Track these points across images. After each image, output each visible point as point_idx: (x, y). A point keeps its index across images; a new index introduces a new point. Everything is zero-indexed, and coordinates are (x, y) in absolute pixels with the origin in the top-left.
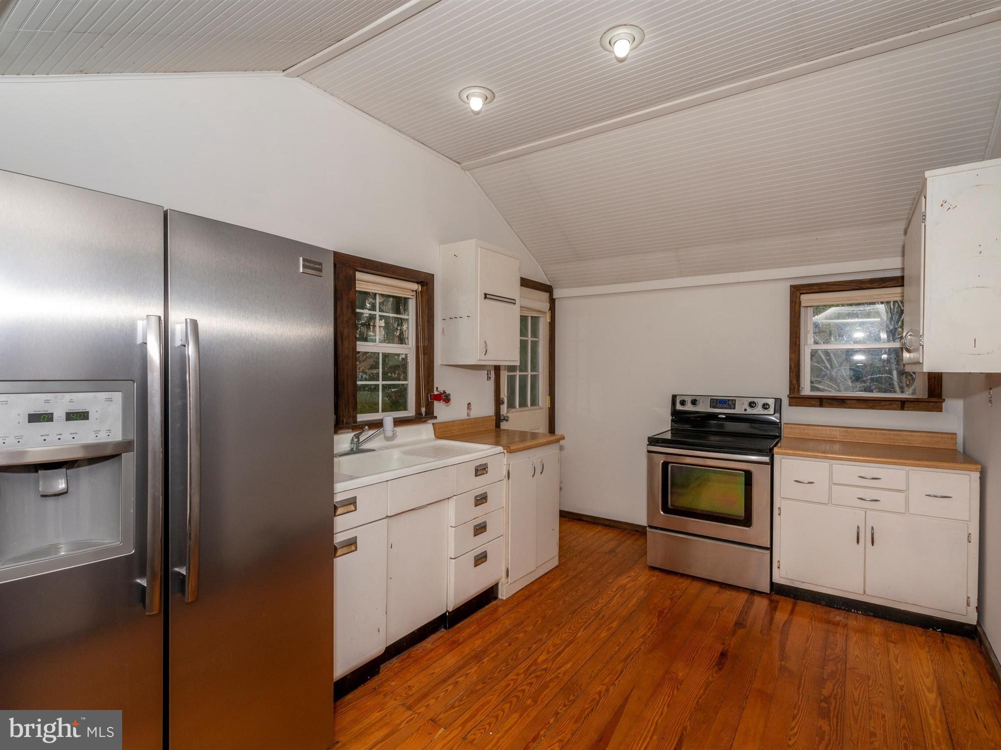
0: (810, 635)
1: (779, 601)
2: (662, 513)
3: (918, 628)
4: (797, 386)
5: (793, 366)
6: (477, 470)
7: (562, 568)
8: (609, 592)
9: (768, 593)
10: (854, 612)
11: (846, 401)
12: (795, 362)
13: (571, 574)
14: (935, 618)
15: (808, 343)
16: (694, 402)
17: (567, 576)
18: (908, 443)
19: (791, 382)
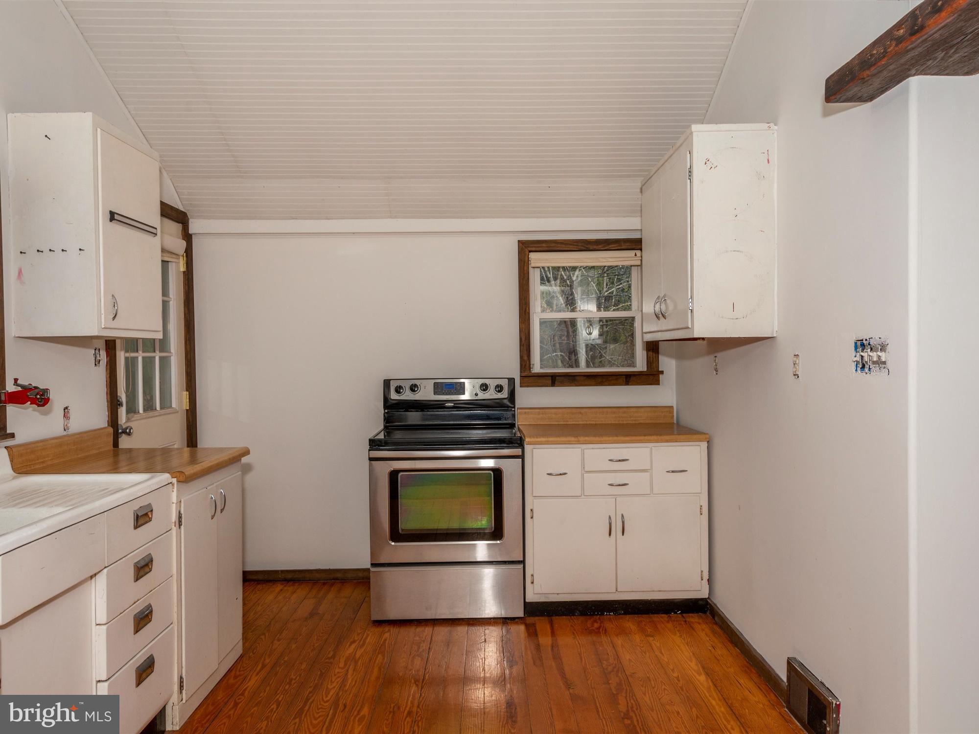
0: (581, 652)
1: (535, 624)
2: (393, 544)
3: (663, 615)
4: (528, 362)
5: (523, 339)
6: (137, 518)
7: (250, 657)
8: (337, 671)
9: (521, 618)
10: (607, 615)
11: (578, 378)
12: (526, 334)
13: (267, 661)
14: (676, 601)
15: (536, 312)
16: (413, 388)
17: (264, 666)
18: (635, 420)
19: (521, 357)
